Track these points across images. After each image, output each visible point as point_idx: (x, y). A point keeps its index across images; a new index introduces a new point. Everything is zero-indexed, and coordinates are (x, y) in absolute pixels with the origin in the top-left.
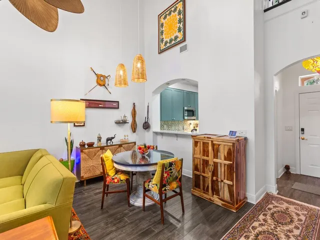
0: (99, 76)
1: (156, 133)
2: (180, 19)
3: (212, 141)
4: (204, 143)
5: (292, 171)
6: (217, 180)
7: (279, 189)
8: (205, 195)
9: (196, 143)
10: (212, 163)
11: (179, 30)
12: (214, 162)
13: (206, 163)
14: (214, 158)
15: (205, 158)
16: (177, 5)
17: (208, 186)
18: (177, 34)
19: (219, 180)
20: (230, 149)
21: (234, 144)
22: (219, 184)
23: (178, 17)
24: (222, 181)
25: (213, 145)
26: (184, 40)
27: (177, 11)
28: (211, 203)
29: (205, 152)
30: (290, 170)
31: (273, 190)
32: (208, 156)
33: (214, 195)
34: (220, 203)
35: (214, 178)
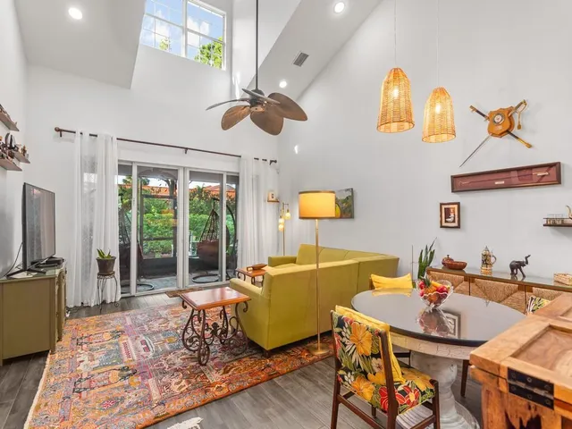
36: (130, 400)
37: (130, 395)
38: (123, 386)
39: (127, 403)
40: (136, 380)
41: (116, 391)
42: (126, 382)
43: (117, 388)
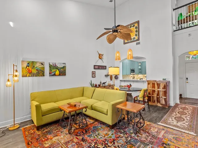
0: (100, 55)
1: (121, 81)
2: (136, 30)
3: (157, 82)
4: (153, 83)
5: (183, 96)
6: (159, 97)
7: (180, 102)
8: (154, 104)
9: (149, 84)
10: (157, 91)
11: (136, 35)
12: (158, 90)
13: (154, 91)
14: (158, 89)
15: (154, 89)
16: (135, 24)
17: (155, 100)
18: (135, 37)
19: (160, 97)
20: (165, 85)
21: (166, 83)
22: (160, 98)
23: (135, 30)
24: (162, 97)
25: (157, 84)
26: (138, 39)
27: (135, 27)
28: (156, 106)
29: (154, 87)
30: (182, 96)
31: (178, 102)
32: (155, 88)
33: (158, 103)
34: (161, 106)
35: (158, 97)
36: (171, 136)
37: (170, 137)
38: (171, 142)
39: (173, 136)
40: (165, 141)
41: (175, 142)
42: (169, 142)
43: (173, 143)
